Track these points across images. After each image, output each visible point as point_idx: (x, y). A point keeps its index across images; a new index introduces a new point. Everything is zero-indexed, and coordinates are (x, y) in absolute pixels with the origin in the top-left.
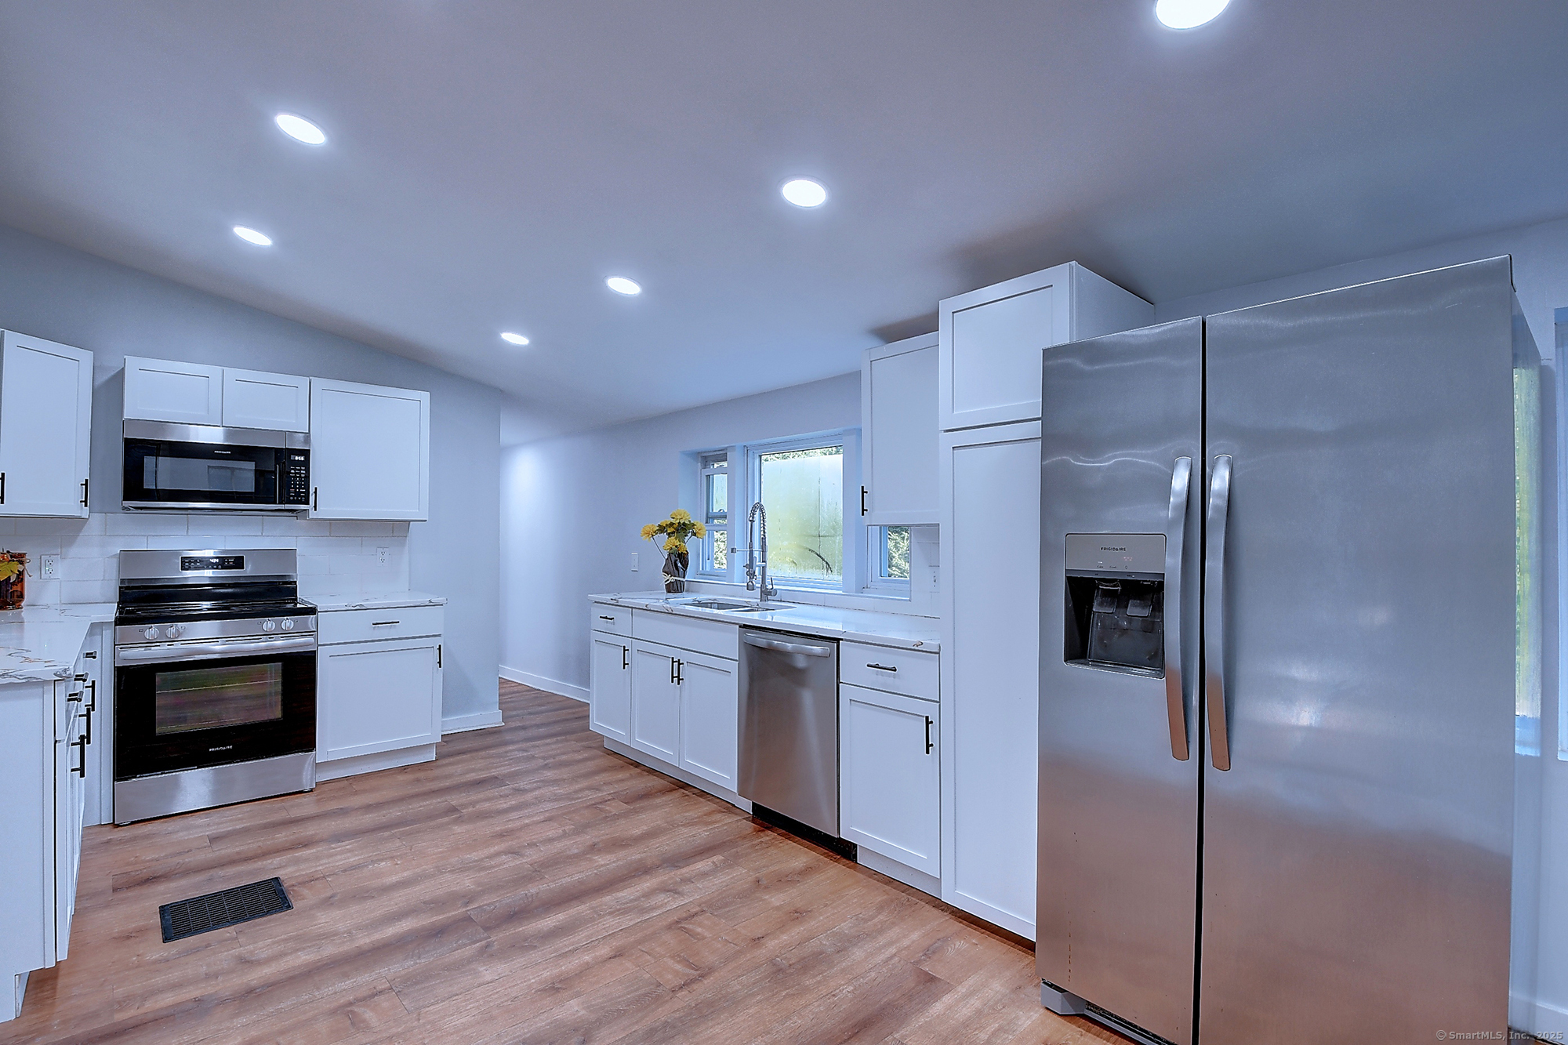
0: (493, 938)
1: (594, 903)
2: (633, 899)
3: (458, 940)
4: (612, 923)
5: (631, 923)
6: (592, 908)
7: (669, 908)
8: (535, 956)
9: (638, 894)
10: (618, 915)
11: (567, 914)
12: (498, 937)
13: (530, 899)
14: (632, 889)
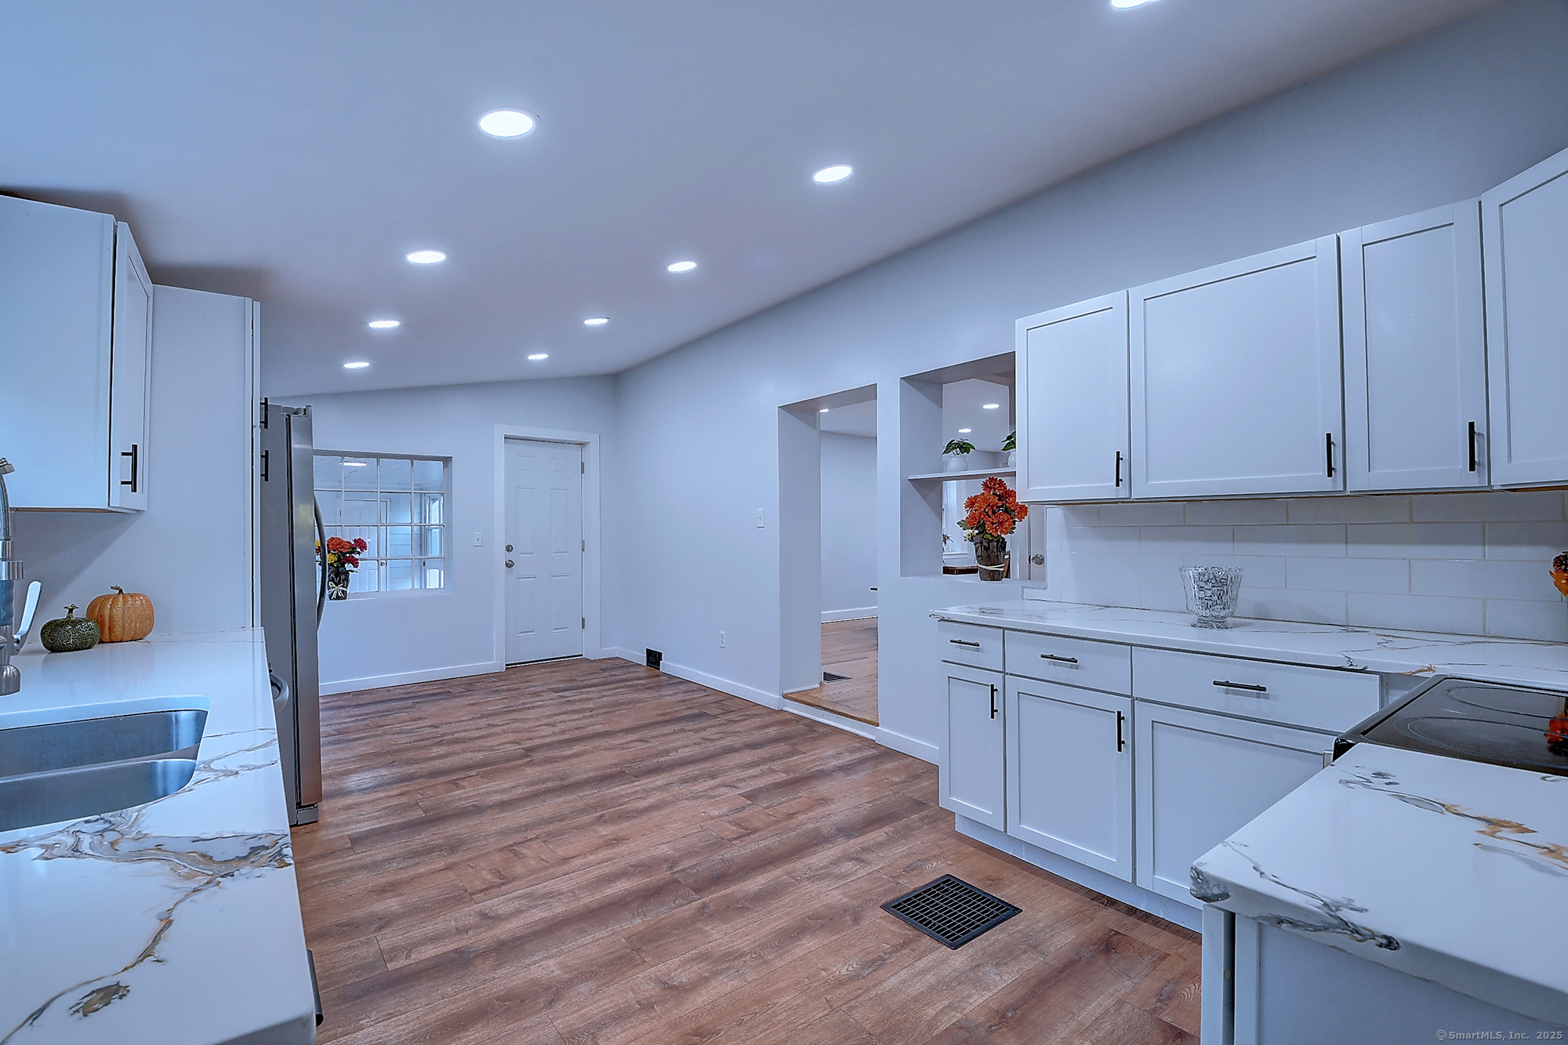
0: (668, 873)
1: (574, 905)
2: (534, 908)
3: (697, 872)
4: (563, 884)
5: (546, 883)
6: (578, 899)
7: (503, 897)
8: (633, 860)
9: (526, 914)
10: (554, 892)
11: (604, 893)
12: (663, 875)
13: (640, 910)
14: (529, 920)
